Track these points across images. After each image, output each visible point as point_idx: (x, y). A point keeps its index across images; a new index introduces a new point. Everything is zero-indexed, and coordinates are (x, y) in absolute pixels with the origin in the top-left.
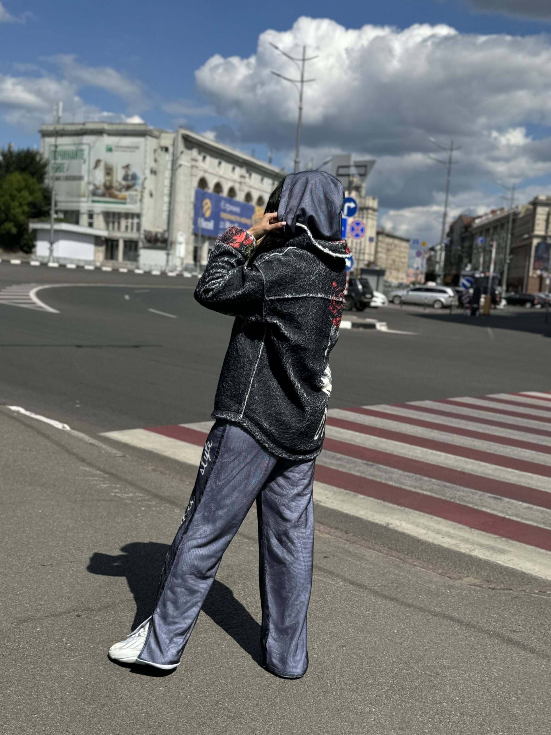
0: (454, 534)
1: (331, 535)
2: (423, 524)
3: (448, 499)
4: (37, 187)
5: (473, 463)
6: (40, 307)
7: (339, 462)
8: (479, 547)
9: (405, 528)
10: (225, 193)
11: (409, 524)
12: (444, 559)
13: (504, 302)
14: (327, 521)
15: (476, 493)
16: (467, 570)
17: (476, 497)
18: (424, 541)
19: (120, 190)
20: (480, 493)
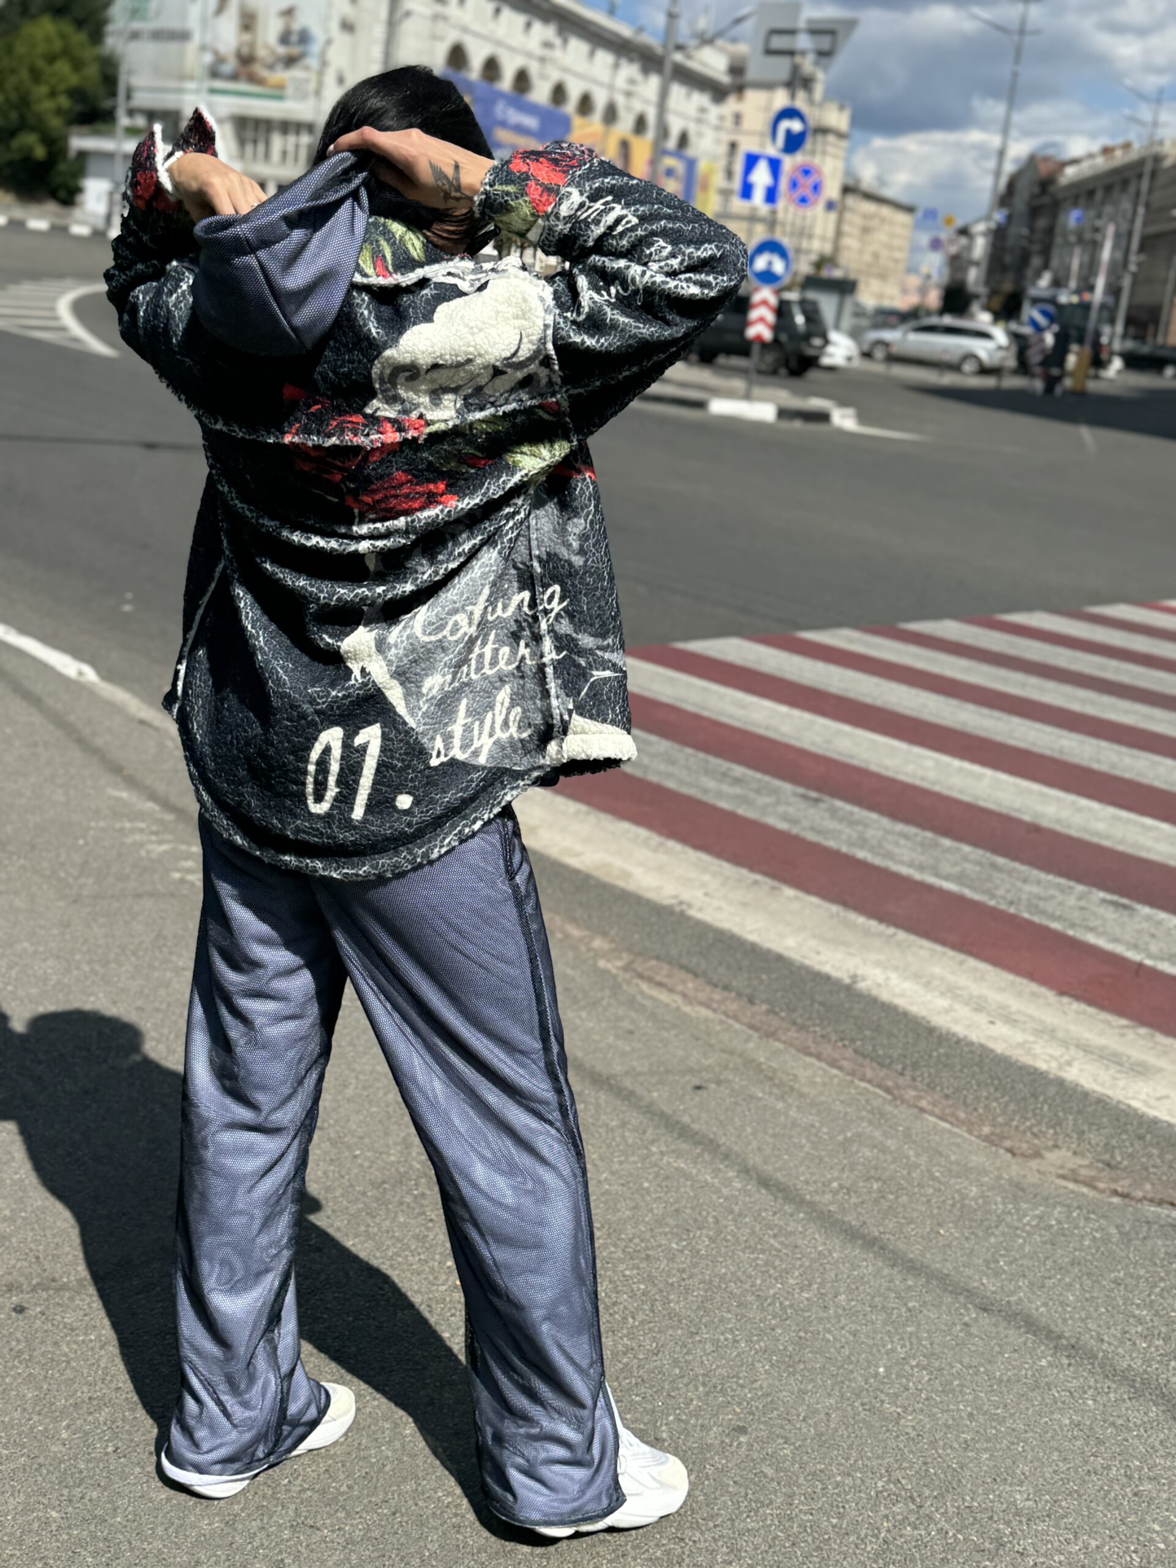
0: (1019, 1012)
1: (714, 1011)
2: (942, 979)
3: (1003, 907)
4: (88, 53)
5: (1058, 799)
6: (76, 340)
7: (737, 790)
8: (1081, 1054)
9: (897, 990)
10: (506, 83)
11: (906, 978)
12: (996, 1089)
13: (1117, 364)
14: (703, 965)
15: (1071, 888)
16: (1053, 1127)
17: (1072, 901)
18: (944, 1031)
19: (271, 67)
20: (1080, 888)
